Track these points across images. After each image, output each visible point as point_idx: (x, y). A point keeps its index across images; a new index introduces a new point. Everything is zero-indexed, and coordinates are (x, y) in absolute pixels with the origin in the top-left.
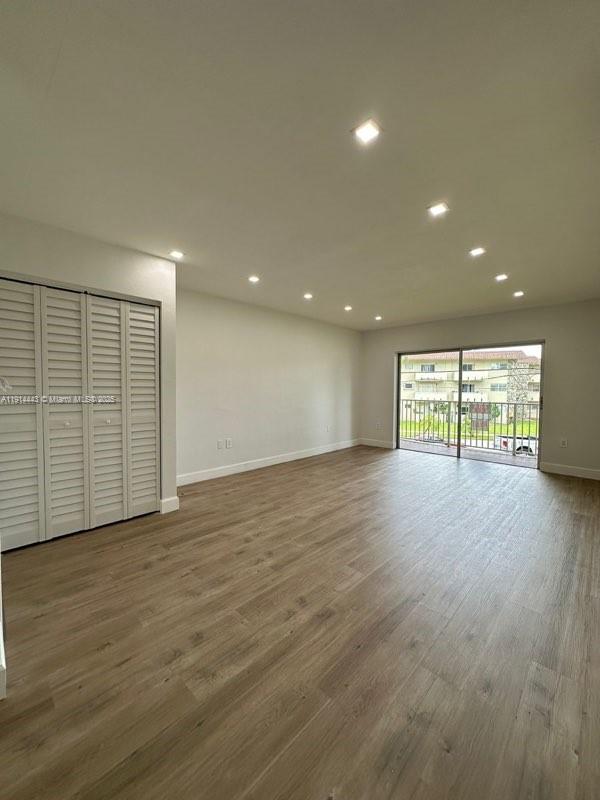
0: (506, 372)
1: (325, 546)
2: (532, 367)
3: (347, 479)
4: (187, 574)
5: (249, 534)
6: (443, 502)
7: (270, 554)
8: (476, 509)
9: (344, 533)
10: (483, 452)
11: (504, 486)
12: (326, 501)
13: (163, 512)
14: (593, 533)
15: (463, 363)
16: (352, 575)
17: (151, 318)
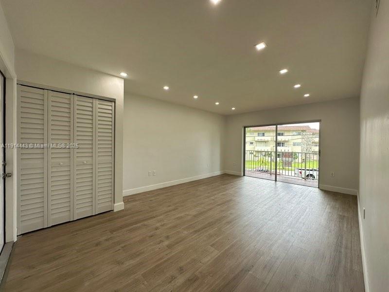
0: (300, 137)
1: (200, 232)
2: (313, 134)
3: (216, 192)
4: (119, 250)
5: (158, 225)
6: (266, 207)
7: (168, 237)
8: (284, 211)
9: (210, 225)
10: (289, 178)
11: (300, 197)
12: (203, 205)
13: (115, 211)
14: (351, 227)
15: (278, 132)
16: (212, 252)
17: (110, 108)
